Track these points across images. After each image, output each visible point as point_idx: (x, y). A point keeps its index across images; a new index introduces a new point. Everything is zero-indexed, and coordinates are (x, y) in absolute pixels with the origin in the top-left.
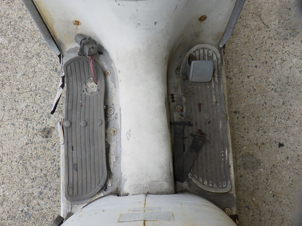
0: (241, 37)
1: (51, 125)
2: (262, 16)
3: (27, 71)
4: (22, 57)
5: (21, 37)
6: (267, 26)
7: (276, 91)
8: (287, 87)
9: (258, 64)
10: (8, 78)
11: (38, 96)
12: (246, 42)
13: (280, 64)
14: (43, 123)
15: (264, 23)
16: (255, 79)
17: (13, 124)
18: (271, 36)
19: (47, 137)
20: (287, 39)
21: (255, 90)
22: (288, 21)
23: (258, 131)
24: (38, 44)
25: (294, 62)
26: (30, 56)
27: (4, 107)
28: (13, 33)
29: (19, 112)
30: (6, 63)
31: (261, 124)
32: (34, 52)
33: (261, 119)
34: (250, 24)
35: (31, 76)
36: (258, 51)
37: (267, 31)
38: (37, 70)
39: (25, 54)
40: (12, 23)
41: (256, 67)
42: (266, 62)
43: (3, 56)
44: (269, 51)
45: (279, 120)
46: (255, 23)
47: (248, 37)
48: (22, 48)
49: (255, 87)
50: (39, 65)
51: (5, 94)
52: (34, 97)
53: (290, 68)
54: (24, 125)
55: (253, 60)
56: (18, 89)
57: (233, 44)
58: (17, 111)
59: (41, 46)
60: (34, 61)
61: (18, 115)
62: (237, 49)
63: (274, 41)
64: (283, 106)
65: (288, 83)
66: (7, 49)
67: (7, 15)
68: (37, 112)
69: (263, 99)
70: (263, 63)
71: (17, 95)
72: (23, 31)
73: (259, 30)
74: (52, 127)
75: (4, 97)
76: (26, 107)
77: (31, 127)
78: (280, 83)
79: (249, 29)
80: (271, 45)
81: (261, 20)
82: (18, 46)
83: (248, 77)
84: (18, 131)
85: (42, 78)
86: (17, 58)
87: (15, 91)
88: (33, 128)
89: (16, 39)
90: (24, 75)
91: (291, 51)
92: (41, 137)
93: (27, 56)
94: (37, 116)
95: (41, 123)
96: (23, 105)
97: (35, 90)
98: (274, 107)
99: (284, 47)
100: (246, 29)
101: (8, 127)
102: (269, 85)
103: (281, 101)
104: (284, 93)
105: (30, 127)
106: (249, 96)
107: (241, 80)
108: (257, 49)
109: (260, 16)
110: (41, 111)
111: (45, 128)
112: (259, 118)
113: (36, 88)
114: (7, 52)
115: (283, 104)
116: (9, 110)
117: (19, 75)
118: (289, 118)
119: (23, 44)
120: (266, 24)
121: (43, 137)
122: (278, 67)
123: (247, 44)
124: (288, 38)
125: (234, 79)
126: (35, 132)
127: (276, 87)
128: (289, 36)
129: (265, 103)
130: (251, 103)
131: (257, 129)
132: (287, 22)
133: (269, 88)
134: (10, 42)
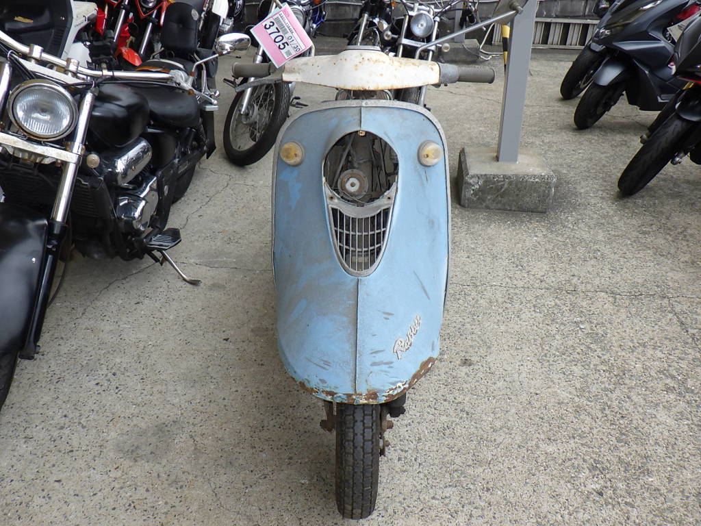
0: (229, 428)
3: (505, 415)
4: (514, 429)
5: (524, 450)
6: (191, 437)
7: (212, 377)
8: (197, 379)
9: (221, 401)
10: (526, 409)
11: (484, 391)
12: (226, 423)
13: (194, 399)
14: (472, 370)
16: (230, 389)
17: (506, 370)
18: (191, 427)
19: (466, 359)
21: (234, 380)
24: (497, 441)
25: (177, 399)
31: (240, 354)
36: (215, 413)
45: (219, 356)
46: (206, 442)
47: (221, 428)
49: (233, 382)
51: (524, 395)
52: (489, 391)
53: (185, 395)
54: (494, 369)
56: (510, 398)
58: (505, 380)
61: (502, 377)
62: (240, 417)
65: (195, 382)
68: (481, 378)
69: (229, 372)
70: (215, 402)
71: (509, 393)
73: (204, 434)
74: (463, 367)
76: (495, 383)
77: (485, 367)
78: (203, 383)
79: (216, 436)
81: (196, 445)
84: (499, 365)
87: (513, 397)
88: (482, 366)
92: (472, 360)
94: (481, 375)
96: (499, 384)
97: (490, 396)
98: (219, 365)
102: (217, 382)
103: (209, 369)
104: (204, 375)
106: (243, 376)
107: (247, 389)
108: (216, 415)
109: (195, 449)
112: (239, 359)
113: (489, 399)
115: (209, 367)
117: (513, 411)
118: (209, 357)
121: (470, 360)
122: (199, 397)
125: (254, 390)
126: (479, 364)
127: (210, 380)
129: (227, 369)
130: (243, 370)
131: (245, 351)
132: (164, 439)
133: (218, 380)
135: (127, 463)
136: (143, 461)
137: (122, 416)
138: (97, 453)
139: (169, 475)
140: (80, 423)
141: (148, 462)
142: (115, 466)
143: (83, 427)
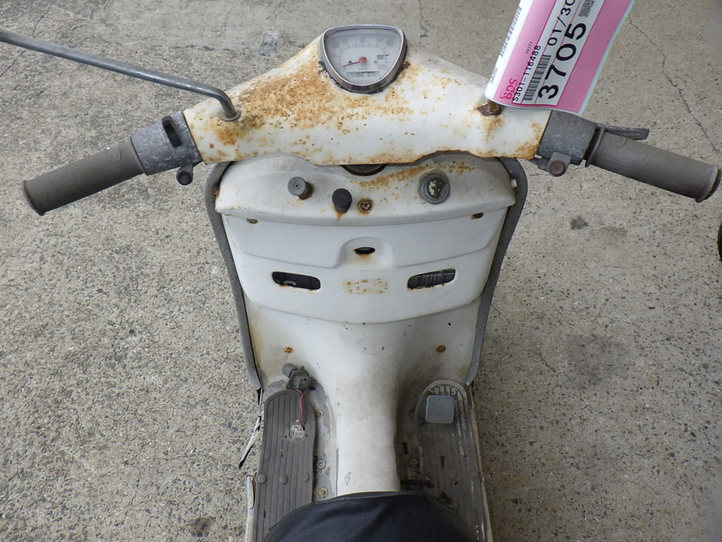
0: (515, 384)
1: (210, 514)
2: (543, 355)
3: (184, 425)
4: (181, 404)
5: (183, 375)
6: (552, 369)
7: (578, 468)
8: (596, 461)
9: (545, 425)
10: (153, 436)
11: (195, 465)
12: (523, 391)
13: (580, 424)
14: (198, 509)
15: (547, 365)
16: (541, 447)
17: (148, 511)
18: (560, 383)
19: (200, 535)
20: (586, 388)
21: (543, 464)
22: (584, 363)
23: (556, 535)
24: (208, 385)
25: (601, 422)
26: (193, 403)
27: (138, 481)
28: (172, 370)
29: (161, 491)
30: (155, 412)
31: (559, 523)
32: (199, 398)
33: (559, 513)
34: (526, 366)
35: (190, 433)
36: (543, 404)
37: (552, 376)
38: (200, 424)
39: (185, 400)
40: (173, 356)
41: (542, 428)
42: (557, 422)
43: (152, 402)
44: (560, 404)
45: (590, 517)
46: (534, 364)
47: (525, 383)
48: (182, 391)
49: (543, 461)
50: (205, 417)
51: (144, 460)
52: (189, 466)
53: (596, 431)
54: (165, 512)
55: (535, 417)
56: (166, 453)
57: (503, 393)
58: (158, 488)
59: (212, 389)
60: (198, 411)
61: (159, 495)
62: (510, 400)
63: (565, 391)
64: (592, 492)
65: (596, 455)
66: (160, 392)
67: (169, 345)
68: (190, 491)
69: (558, 480)
70: (552, 423)
71: (163, 462)
72: (188, 367)
73: (541, 374)
74: (210, 517)
75: (141, 465)
76: (174, 482)
77: (177, 516)
78: (583, 454)
79: (526, 373)
80: (561, 396)
81: (542, 359)
82: (177, 387)
83: (531, 443)
84: (154, 522)
85: (206, 437)
86: (173, 405)
87: (161, 455)
88: (180, 519)
89: (176, 378)
90: (179, 431)
91: (594, 405)
92: (190, 534)
93: (189, 403)
94: (189, 497)
95: (193, 510)
96: (169, 480)
97: (192, 456)
98: (579, 494)
99: (581, 400)
100: (521, 373)
101: (139, 516)
102: (565, 458)
103: (589, 483)
104: (591, 472)
105: (174, 516)
106: (534, 474)
107: (519, 448)
108: (540, 401)
109: (540, 355)
110: (197, 489)
111: (199, 519)
112: (555, 511)
113: (194, 451)
114: (158, 396)
115: (593, 489)
116: (146, 487)
117: (171, 431)
118: (605, 513)
119: (185, 386)
120: (551, 366)
121: (193, 534)
122: (576, 429)
123: (524, 394)
124: (587, 386)
125: (509, 447)
126: (182, 524)
127: (577, 461)
128: (587, 383)
129: (563, 486)
130: (539, 486)
131: (555, 532)
133: (567, 463)
134: (166, 382)
135: (600, 332)
136: (586, 335)
137: (651, 390)
138: (640, 340)
139: (551, 324)
140: (690, 374)
141: (581, 336)
142: (609, 328)
143: (681, 370)
